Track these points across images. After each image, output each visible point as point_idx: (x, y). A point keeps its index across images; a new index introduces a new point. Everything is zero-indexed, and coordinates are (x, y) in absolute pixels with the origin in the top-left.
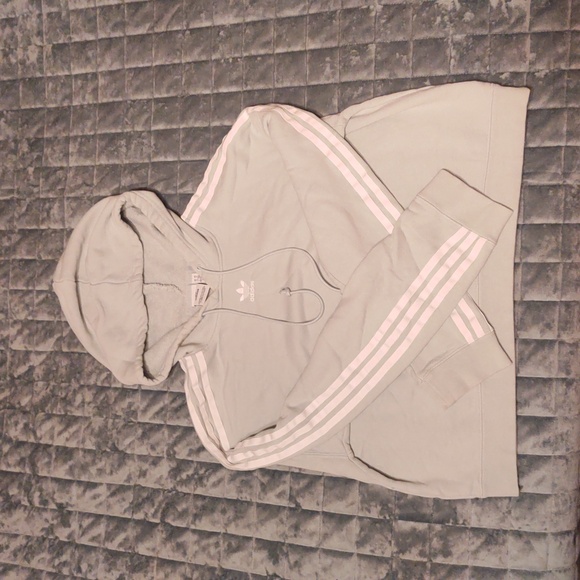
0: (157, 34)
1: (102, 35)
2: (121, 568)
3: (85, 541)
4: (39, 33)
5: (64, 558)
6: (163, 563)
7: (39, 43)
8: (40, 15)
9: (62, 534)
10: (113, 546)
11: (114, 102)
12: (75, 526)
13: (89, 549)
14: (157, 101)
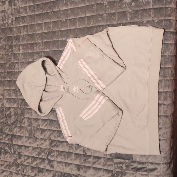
0: (44, 13)
1: (29, 14)
2: (35, 172)
3: (25, 163)
4: (12, 14)
5: (20, 168)
6: (47, 170)
7: (12, 17)
8: (12, 9)
9: (19, 161)
10: (33, 165)
11: (33, 34)
12: (23, 159)
13: (26, 166)
14: (45, 33)
